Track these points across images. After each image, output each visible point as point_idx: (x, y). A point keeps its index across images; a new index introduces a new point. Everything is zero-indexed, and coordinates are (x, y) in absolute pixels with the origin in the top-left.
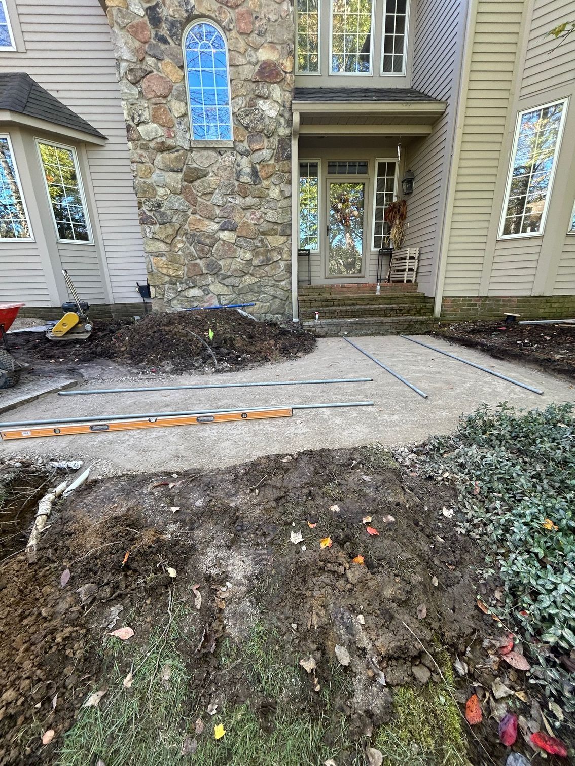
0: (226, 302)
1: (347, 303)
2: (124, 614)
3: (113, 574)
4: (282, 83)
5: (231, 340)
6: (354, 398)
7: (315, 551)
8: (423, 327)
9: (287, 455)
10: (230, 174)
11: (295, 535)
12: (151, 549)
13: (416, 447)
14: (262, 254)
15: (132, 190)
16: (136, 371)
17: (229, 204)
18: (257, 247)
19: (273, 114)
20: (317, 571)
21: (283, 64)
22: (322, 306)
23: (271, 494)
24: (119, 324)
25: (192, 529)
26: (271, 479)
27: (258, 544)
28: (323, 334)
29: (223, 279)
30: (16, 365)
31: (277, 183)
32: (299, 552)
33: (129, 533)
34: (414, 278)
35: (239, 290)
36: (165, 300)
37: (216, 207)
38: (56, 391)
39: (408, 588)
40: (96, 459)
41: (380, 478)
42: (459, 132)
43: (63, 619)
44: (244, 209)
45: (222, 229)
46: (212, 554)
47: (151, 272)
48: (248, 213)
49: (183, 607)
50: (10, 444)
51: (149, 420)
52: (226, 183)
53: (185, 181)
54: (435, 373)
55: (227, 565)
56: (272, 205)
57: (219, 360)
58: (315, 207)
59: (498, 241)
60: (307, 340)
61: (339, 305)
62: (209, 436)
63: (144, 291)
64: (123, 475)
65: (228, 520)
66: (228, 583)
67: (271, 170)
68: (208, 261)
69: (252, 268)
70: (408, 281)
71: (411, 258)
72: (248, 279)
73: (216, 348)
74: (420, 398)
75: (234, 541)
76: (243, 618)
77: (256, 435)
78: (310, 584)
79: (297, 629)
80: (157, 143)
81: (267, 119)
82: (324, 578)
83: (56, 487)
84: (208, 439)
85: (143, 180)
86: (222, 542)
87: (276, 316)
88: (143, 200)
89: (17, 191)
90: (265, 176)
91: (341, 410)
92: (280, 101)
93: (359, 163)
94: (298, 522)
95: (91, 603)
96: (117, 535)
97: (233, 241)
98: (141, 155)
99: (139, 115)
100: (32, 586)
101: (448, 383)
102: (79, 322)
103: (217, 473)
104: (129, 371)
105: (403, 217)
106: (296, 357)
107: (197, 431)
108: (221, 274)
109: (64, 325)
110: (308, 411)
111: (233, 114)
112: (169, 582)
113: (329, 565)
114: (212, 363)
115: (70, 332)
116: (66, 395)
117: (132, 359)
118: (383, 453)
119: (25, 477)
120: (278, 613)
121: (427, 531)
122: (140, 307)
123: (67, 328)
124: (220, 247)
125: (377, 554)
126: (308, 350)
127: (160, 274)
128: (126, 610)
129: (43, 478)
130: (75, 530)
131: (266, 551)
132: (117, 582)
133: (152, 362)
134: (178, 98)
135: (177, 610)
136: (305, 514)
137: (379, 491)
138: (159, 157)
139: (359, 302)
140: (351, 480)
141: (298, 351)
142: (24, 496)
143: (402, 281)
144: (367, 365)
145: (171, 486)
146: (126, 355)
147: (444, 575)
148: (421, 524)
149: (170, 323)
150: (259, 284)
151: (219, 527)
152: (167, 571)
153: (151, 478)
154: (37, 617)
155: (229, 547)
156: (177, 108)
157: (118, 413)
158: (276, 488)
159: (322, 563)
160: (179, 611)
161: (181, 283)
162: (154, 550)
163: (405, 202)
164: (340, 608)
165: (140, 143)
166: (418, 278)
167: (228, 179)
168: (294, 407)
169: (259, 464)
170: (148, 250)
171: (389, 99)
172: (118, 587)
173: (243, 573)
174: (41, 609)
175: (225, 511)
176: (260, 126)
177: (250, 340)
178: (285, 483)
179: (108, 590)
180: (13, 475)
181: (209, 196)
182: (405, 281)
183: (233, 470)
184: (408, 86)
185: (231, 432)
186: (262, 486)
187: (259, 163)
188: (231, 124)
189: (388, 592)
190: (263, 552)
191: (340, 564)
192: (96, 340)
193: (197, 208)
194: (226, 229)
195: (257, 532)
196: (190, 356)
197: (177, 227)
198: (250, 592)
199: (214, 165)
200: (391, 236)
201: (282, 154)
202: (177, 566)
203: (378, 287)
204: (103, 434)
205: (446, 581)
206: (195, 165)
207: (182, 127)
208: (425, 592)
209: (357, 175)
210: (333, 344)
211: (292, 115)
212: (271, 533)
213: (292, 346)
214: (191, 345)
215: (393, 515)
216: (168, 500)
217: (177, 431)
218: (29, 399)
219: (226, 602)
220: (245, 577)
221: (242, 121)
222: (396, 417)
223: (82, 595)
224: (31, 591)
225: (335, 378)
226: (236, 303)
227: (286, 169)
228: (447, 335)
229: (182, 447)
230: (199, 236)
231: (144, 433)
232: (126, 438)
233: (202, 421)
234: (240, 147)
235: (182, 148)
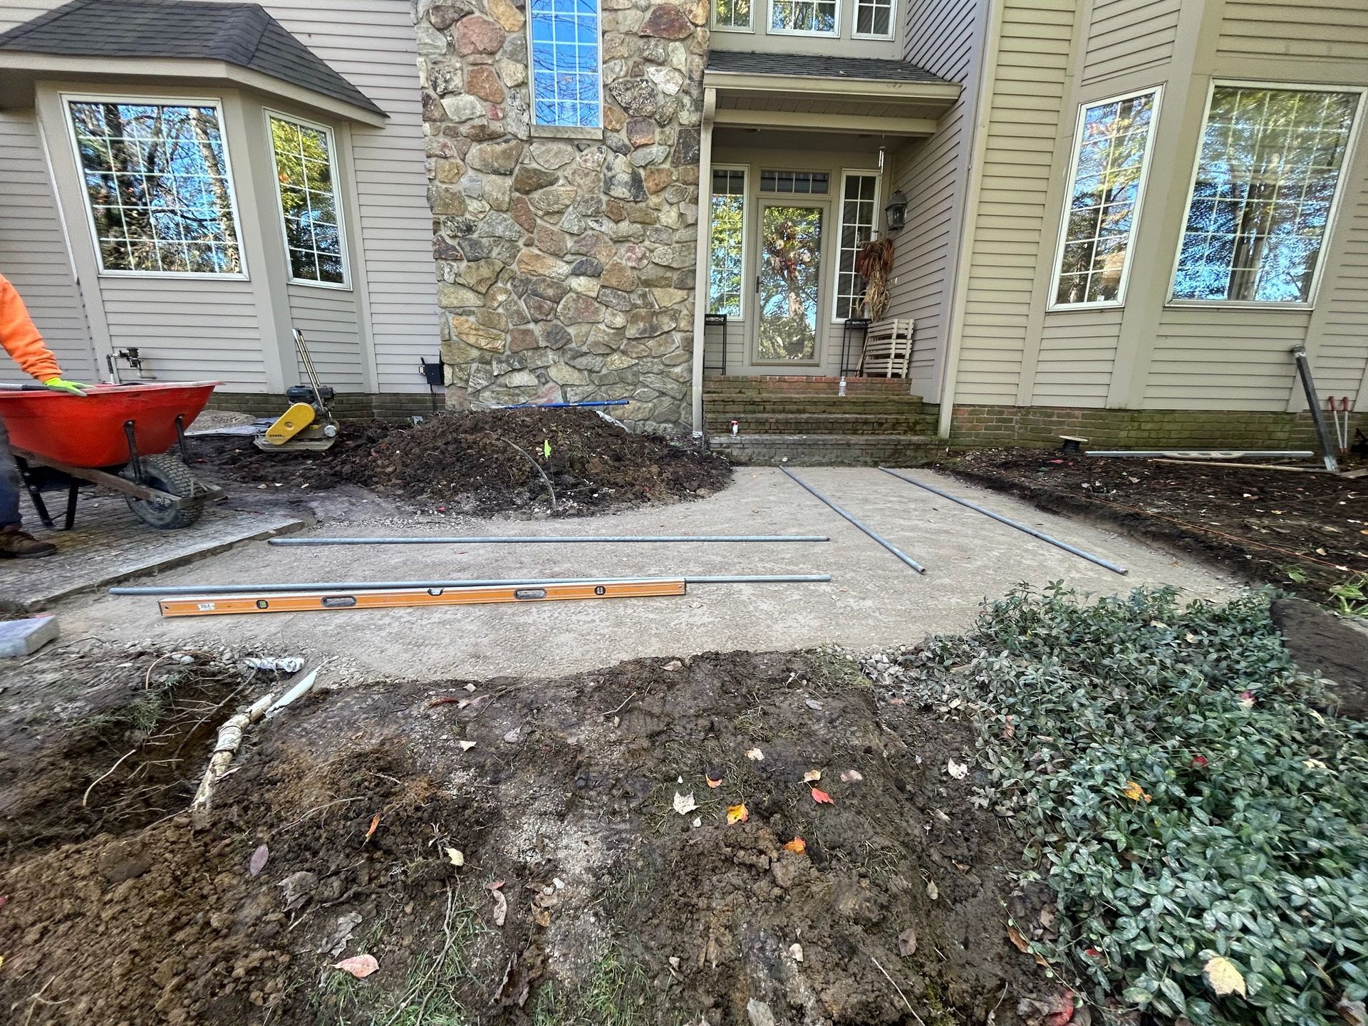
0: (577, 398)
1: (787, 408)
2: (363, 931)
3: (347, 856)
4: (689, 42)
5: (583, 462)
6: (796, 568)
7: (717, 828)
8: (920, 454)
9: (673, 658)
10: (593, 182)
11: (683, 799)
12: (419, 814)
13: (903, 654)
14: (643, 319)
15: (424, 202)
16: (411, 508)
17: (590, 232)
18: (635, 306)
19: (672, 89)
20: (719, 864)
21: (691, 11)
22: (745, 412)
23: (643, 726)
24: (386, 429)
25: (495, 782)
26: (643, 700)
27: (614, 813)
28: (743, 459)
29: (574, 358)
30: (198, 488)
31: (675, 200)
32: (688, 829)
33: (381, 782)
34: (905, 371)
35: (601, 379)
36: (470, 390)
37: (567, 237)
38: (265, 536)
39: (883, 899)
40: (330, 654)
41: (838, 704)
42: (981, 133)
43: (249, 936)
44: (615, 242)
45: (576, 273)
46: (530, 827)
47: (447, 341)
48: (623, 249)
49: (473, 920)
50: (175, 624)
51: (429, 592)
52: (587, 196)
53: (517, 190)
54: (938, 532)
55: (557, 849)
56: (664, 236)
57: (559, 496)
58: (737, 245)
59: (1048, 313)
60: (716, 468)
61: (774, 412)
62: (534, 623)
63: (434, 373)
64: (378, 683)
65: (562, 767)
66: (556, 881)
67: (664, 178)
68: (549, 327)
69: (625, 341)
70: (894, 375)
71: (900, 336)
72: (617, 361)
73: (557, 474)
74: (911, 572)
75: (571, 805)
76: (582, 945)
77: (619, 624)
78: (706, 887)
79: (680, 967)
80: (473, 127)
81: (661, 97)
82: (733, 877)
83: (252, 703)
84: (532, 628)
85: (444, 186)
86: (550, 807)
87: (663, 425)
88: (442, 218)
89: (224, 197)
90: (653, 188)
91: (773, 587)
92: (683, 69)
93: (814, 175)
94: (689, 777)
95: (304, 908)
96: (359, 785)
97: (594, 294)
98: (445, 146)
99: (446, 81)
100: (197, 871)
101: (961, 548)
102: (315, 422)
103: (547, 686)
104: (398, 508)
105: (887, 268)
106: (696, 496)
107: (513, 614)
108: (571, 349)
109: (287, 424)
110: (713, 587)
111: (605, 86)
112: (449, 874)
113: (742, 853)
114: (546, 500)
115: (298, 437)
116: (282, 545)
117: (404, 486)
118: (844, 663)
119: (197, 682)
120: (645, 938)
121: (920, 801)
122: (424, 401)
123: (292, 431)
124: (571, 304)
125: (829, 837)
126: (717, 485)
127: (463, 345)
128: (367, 922)
129: (230, 686)
130: (283, 775)
131: (628, 826)
132: (354, 871)
133: (439, 494)
134: (513, 56)
135: (460, 927)
136: (702, 763)
137: (835, 727)
138: (475, 149)
139: (808, 408)
140: (786, 706)
141: (700, 487)
142: (192, 716)
143: (884, 375)
144: (820, 514)
145: (462, 704)
146: (394, 481)
147: (948, 882)
148: (909, 787)
149: (475, 429)
150: (635, 369)
151: (545, 780)
152: (446, 855)
153: (426, 690)
154: (202, 928)
155: (561, 817)
156: (510, 71)
157: (373, 578)
158: (652, 715)
159: (729, 849)
160: (465, 928)
161: (500, 362)
162: (426, 814)
163: (890, 242)
164: (759, 931)
165: (444, 125)
166: (912, 370)
167: (591, 191)
168: (689, 578)
169: (622, 673)
170: (445, 302)
171: (866, 75)
172: (354, 881)
173: (584, 864)
174: (210, 914)
175: (557, 753)
176: (650, 108)
177: (616, 464)
178: (668, 708)
179: (336, 884)
180: (177, 677)
181: (556, 217)
182: (889, 375)
183: (575, 681)
184: (898, 57)
185: (574, 618)
186: (627, 711)
187: (644, 167)
188: (600, 102)
189: (847, 905)
190: (622, 826)
191: (761, 852)
192: (342, 453)
193: (535, 236)
194: (583, 274)
195: (614, 792)
196: (508, 487)
197: (498, 266)
198: (597, 898)
199: (568, 167)
200: (867, 299)
201: (685, 152)
202: (466, 846)
203: (843, 384)
204: (344, 613)
205: (953, 891)
206: (534, 165)
207: (517, 102)
208: (915, 909)
209: (810, 195)
210: (762, 478)
211: (703, 93)
212: (640, 794)
213: (689, 477)
214: (511, 467)
215: (859, 769)
216: (456, 729)
217: (479, 613)
218: (215, 549)
219: (551, 915)
220: (588, 870)
221: (619, 98)
222: (869, 603)
223: (288, 893)
224: (194, 880)
225: (764, 534)
226: (594, 399)
227: (690, 178)
228: (961, 469)
229: (486, 640)
230: (535, 283)
231: (418, 613)
232: (387, 620)
233: (524, 597)
234: (614, 139)
235: (516, 137)
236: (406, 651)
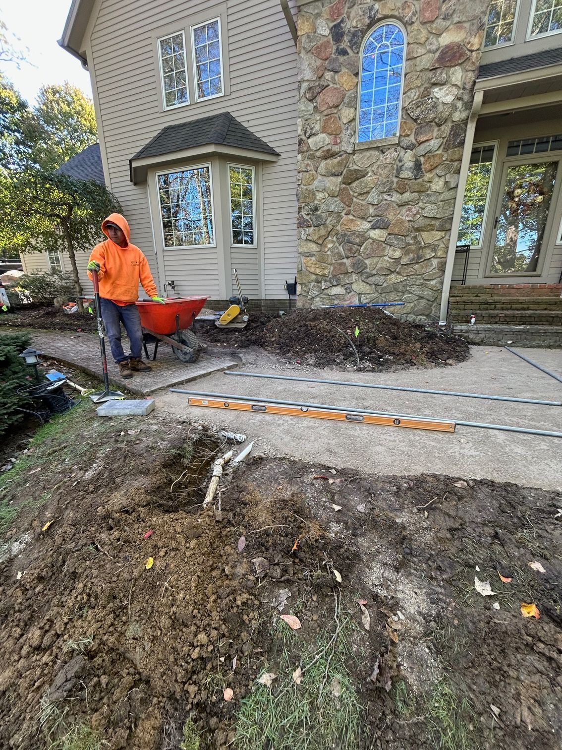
0: (367, 301)
1: (514, 306)
2: (292, 601)
4: (465, 64)
5: (375, 339)
9: (460, 479)
10: (390, 171)
11: (481, 583)
12: (317, 544)
14: (413, 252)
16: (284, 360)
19: (450, 99)
20: (522, 647)
21: (469, 43)
22: (479, 309)
24: (268, 317)
25: (355, 535)
26: (441, 503)
27: (432, 578)
28: (477, 341)
29: (367, 277)
30: (199, 345)
31: (443, 174)
32: (489, 609)
33: (296, 520)
35: (382, 289)
36: (309, 297)
37: (370, 206)
38: (222, 370)
40: (257, 436)
43: (240, 583)
44: (400, 206)
45: (373, 228)
46: (378, 570)
47: (300, 271)
48: (404, 210)
49: (351, 619)
50: (194, 409)
51: (301, 409)
52: (385, 180)
53: (344, 183)
55: (397, 591)
56: (433, 198)
57: (361, 359)
60: (459, 346)
61: (502, 309)
62: (359, 436)
63: (291, 289)
64: (283, 458)
65: (394, 537)
66: (399, 613)
67: (437, 160)
68: (355, 260)
69: (400, 266)
72: (394, 278)
73: (361, 346)
75: (402, 564)
76: (422, 665)
78: (513, 661)
79: (500, 716)
80: (324, 151)
81: (441, 106)
82: (534, 660)
83: (224, 453)
85: (305, 187)
86: (389, 561)
87: (419, 317)
88: (303, 205)
90: (429, 168)
92: (460, 83)
93: (554, 137)
94: (484, 568)
95: (264, 578)
96: (286, 519)
97: (383, 239)
98: (308, 165)
99: (311, 129)
100: (218, 541)
102: (240, 314)
103: (377, 480)
104: (278, 360)
106: (446, 364)
107: (346, 428)
108: (366, 273)
109: (229, 315)
111: (403, 108)
112: (335, 586)
114: (354, 361)
115: (232, 322)
116: (230, 374)
117: (280, 349)
119: (205, 440)
122: (285, 303)
123: (230, 318)
124: (369, 246)
126: (462, 357)
127: (307, 273)
128: (293, 597)
129: (216, 444)
132: (286, 566)
133: (296, 354)
135: (345, 621)
136: (492, 560)
138: (323, 164)
139: (531, 306)
141: (448, 358)
142: (203, 456)
144: (549, 384)
145: (330, 481)
146: (275, 345)
149: (315, 319)
150: (404, 283)
152: (332, 573)
153: (309, 468)
155: (397, 569)
156: (346, 114)
158: (449, 516)
159: (530, 638)
160: (347, 623)
161: (326, 281)
162: (320, 545)
165: (308, 154)
167: (388, 177)
168: (455, 421)
170: (301, 250)
172: (286, 572)
173: (416, 608)
174: (224, 566)
175: (391, 527)
176: (432, 116)
177: (394, 341)
180: (198, 436)
181: (365, 196)
185: (382, 437)
186: (431, 509)
187: (423, 156)
188: (399, 119)
190: (439, 590)
192: (250, 329)
193: (352, 208)
194: (378, 228)
195: (430, 562)
196: (332, 352)
197: (330, 227)
198: (428, 635)
199: (375, 164)
201: (454, 140)
202: (342, 570)
204: (261, 414)
206: (355, 167)
207: (348, 132)
209: (548, 153)
210: (491, 354)
212: (448, 570)
213: (441, 351)
214: (334, 341)
216: (329, 496)
217: (327, 425)
219: (399, 636)
220: (420, 613)
221: (411, 114)
223: (257, 567)
224: (217, 546)
226: (377, 302)
227: (456, 157)
229: (333, 442)
230: (349, 236)
231: (296, 419)
232: (281, 422)
233: (352, 419)
234: (406, 142)
235: (346, 152)
236: (293, 441)
